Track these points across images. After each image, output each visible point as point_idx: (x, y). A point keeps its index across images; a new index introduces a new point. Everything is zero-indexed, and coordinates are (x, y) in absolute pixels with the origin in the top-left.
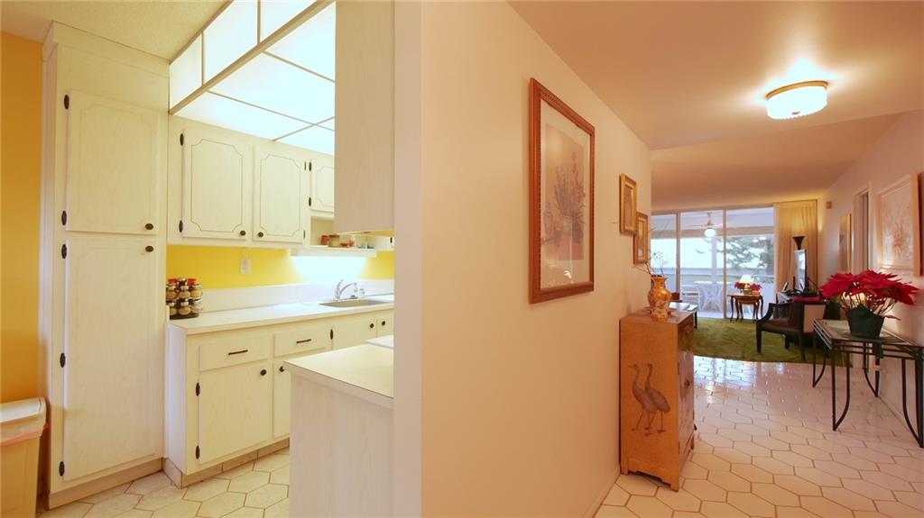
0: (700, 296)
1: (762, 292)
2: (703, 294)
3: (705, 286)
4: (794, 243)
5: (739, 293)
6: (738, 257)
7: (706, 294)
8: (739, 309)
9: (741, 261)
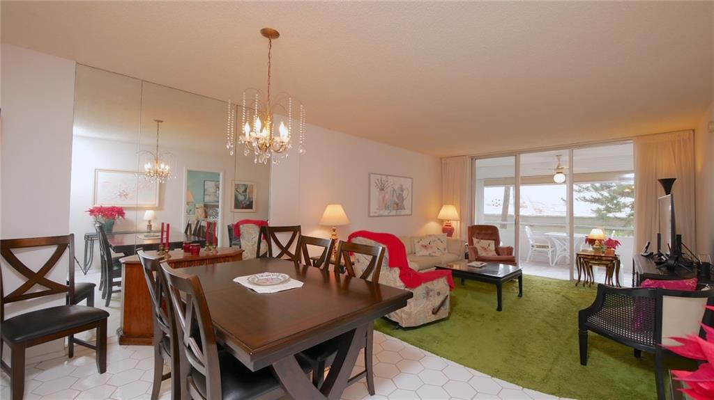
0: (550, 250)
1: (618, 251)
2: (553, 246)
3: (558, 238)
4: (661, 189)
5: (590, 250)
6: (607, 206)
7: (558, 247)
8: (590, 271)
9: (609, 210)
